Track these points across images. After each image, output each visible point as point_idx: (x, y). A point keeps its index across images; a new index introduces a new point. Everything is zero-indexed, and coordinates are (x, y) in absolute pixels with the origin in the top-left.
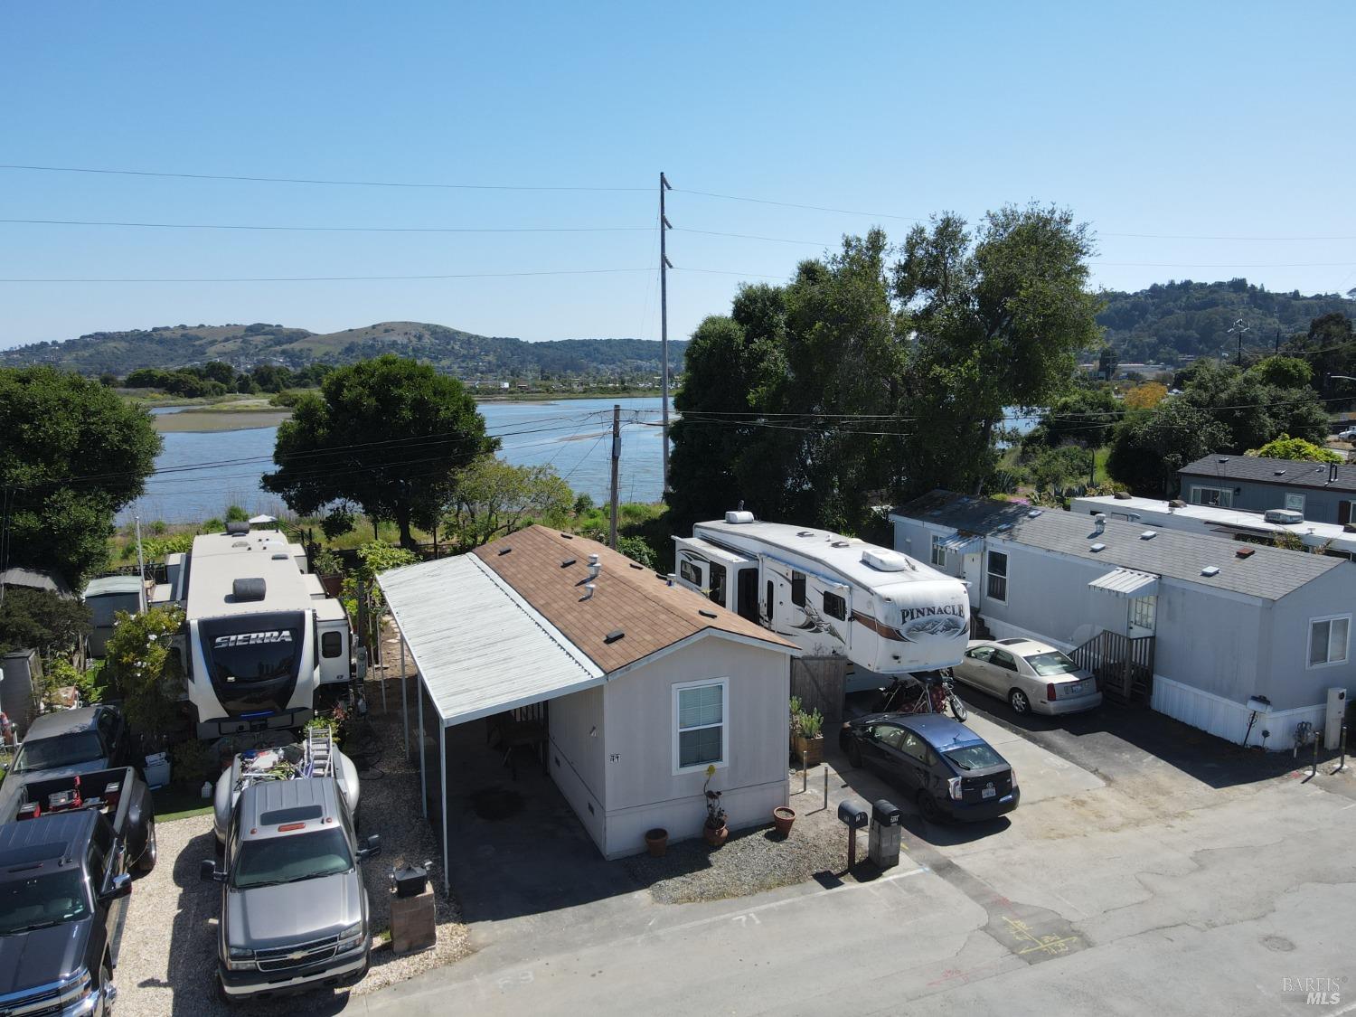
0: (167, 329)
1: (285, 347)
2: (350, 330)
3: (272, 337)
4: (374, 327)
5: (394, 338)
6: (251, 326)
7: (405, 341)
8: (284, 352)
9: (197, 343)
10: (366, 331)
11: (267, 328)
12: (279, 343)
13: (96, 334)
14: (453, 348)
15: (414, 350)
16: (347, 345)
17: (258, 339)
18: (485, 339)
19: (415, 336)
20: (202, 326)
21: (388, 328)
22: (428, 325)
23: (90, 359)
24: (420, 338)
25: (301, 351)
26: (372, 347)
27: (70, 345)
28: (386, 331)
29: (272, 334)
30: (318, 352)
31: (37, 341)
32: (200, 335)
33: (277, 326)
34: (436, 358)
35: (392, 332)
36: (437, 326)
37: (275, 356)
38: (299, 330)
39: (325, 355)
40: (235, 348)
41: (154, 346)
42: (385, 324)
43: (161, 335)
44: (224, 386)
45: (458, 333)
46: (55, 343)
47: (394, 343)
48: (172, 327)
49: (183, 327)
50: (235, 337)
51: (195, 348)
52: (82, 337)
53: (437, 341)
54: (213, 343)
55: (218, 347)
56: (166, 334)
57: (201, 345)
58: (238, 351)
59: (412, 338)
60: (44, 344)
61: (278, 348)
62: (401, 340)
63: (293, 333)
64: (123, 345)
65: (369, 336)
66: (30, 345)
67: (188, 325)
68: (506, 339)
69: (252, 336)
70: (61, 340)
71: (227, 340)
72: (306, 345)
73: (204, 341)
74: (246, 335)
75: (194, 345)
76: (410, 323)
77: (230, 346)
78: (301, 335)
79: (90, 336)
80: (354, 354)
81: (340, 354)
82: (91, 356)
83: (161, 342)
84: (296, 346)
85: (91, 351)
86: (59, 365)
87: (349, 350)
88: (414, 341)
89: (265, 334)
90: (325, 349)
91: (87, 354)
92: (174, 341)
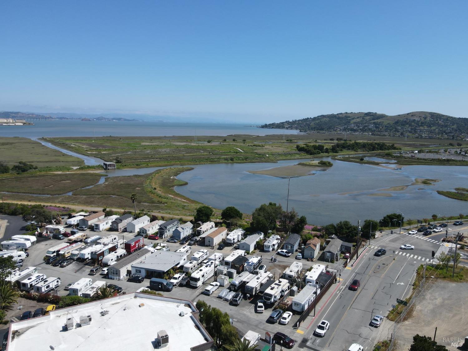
0: (341, 114)
1: (375, 121)
2: (399, 115)
3: (372, 117)
4: (408, 114)
5: (415, 118)
6: (366, 113)
7: (419, 119)
8: (374, 123)
9: (349, 119)
10: (404, 115)
11: (372, 114)
12: (374, 119)
14: (438, 122)
15: (421, 123)
16: (396, 121)
17: (368, 118)
18: (455, 118)
19: (424, 118)
20: (352, 113)
22: (431, 113)
24: (425, 118)
25: (380, 122)
26: (406, 121)
27: (315, 119)
28: (412, 116)
29: (373, 116)
30: (386, 122)
31: (306, 118)
32: (350, 116)
33: (375, 113)
34: (430, 126)
35: (414, 116)
36: (435, 113)
37: (371, 124)
38: (382, 114)
39: (388, 124)
41: (336, 120)
42: (413, 113)
43: (339, 116)
45: (443, 116)
46: (310, 118)
47: (414, 120)
48: (343, 113)
49: (346, 113)
50: (361, 117)
51: (348, 121)
52: (318, 116)
53: (433, 120)
54: (353, 119)
55: (354, 120)
57: (350, 119)
58: (360, 122)
59: (422, 118)
60: (308, 118)
61: (373, 121)
62: (417, 119)
64: (327, 119)
65: (405, 118)
66: (304, 118)
67: (348, 112)
68: (465, 118)
69: (366, 116)
71: (358, 118)
72: (382, 121)
73: (351, 118)
74: (364, 116)
75: (348, 120)
76: (424, 112)
77: (358, 120)
78: (382, 116)
80: (398, 124)
81: (393, 124)
82: (319, 122)
83: (339, 118)
84: (379, 121)
85: (319, 121)
86: (310, 125)
87: (397, 123)
88: (423, 119)
89: (370, 116)
90: (388, 122)
91: (317, 122)
92: (342, 118)
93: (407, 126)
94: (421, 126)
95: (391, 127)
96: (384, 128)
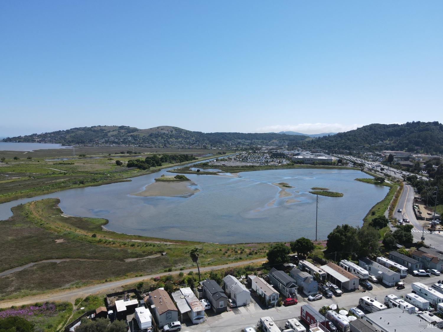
0: (95, 127)
1: (132, 134)
2: (151, 129)
3: (126, 130)
4: (158, 128)
5: (164, 132)
6: (120, 126)
7: (168, 133)
8: (131, 136)
9: (105, 132)
10: (155, 129)
11: (125, 127)
12: (130, 133)
13: (75, 128)
14: (182, 135)
15: (170, 136)
16: (150, 134)
17: (123, 131)
18: (191, 132)
19: (170, 131)
20: (105, 126)
21: (163, 128)
22: (174, 127)
23: (74, 136)
24: (172, 132)
25: (136, 135)
26: (158, 134)
27: (68, 132)
28: (162, 129)
29: (127, 129)
30: (142, 135)
31: (58, 131)
32: (106, 129)
33: (128, 127)
34: (177, 138)
35: (164, 130)
36: (176, 127)
37: (128, 137)
38: (135, 128)
39: (144, 136)
40: (116, 134)
41: (92, 132)
43: (94, 129)
44: (150, 165)
45: (183, 130)
46: (63, 131)
47: (164, 133)
50: (116, 130)
52: (71, 129)
53: (177, 133)
54: (109, 132)
55: (111, 133)
56: (96, 129)
57: (106, 132)
60: (60, 131)
61: (129, 134)
62: (166, 132)
63: (133, 129)
64: (83, 132)
65: (156, 131)
66: (56, 131)
67: (101, 126)
68: (198, 132)
69: (121, 130)
70: (65, 130)
71: (113, 131)
74: (119, 130)
75: (104, 132)
76: (169, 126)
77: (114, 133)
78: (135, 130)
79: (73, 129)
80: (152, 137)
81: (148, 136)
82: (74, 135)
83: (94, 131)
84: (134, 133)
85: (74, 134)
86: (65, 138)
87: (151, 135)
88: (170, 133)
89: (125, 129)
90: (143, 135)
91: (73, 135)
92: (98, 131)
93: (160, 138)
94: (171, 138)
95: (147, 139)
96: (141, 140)
